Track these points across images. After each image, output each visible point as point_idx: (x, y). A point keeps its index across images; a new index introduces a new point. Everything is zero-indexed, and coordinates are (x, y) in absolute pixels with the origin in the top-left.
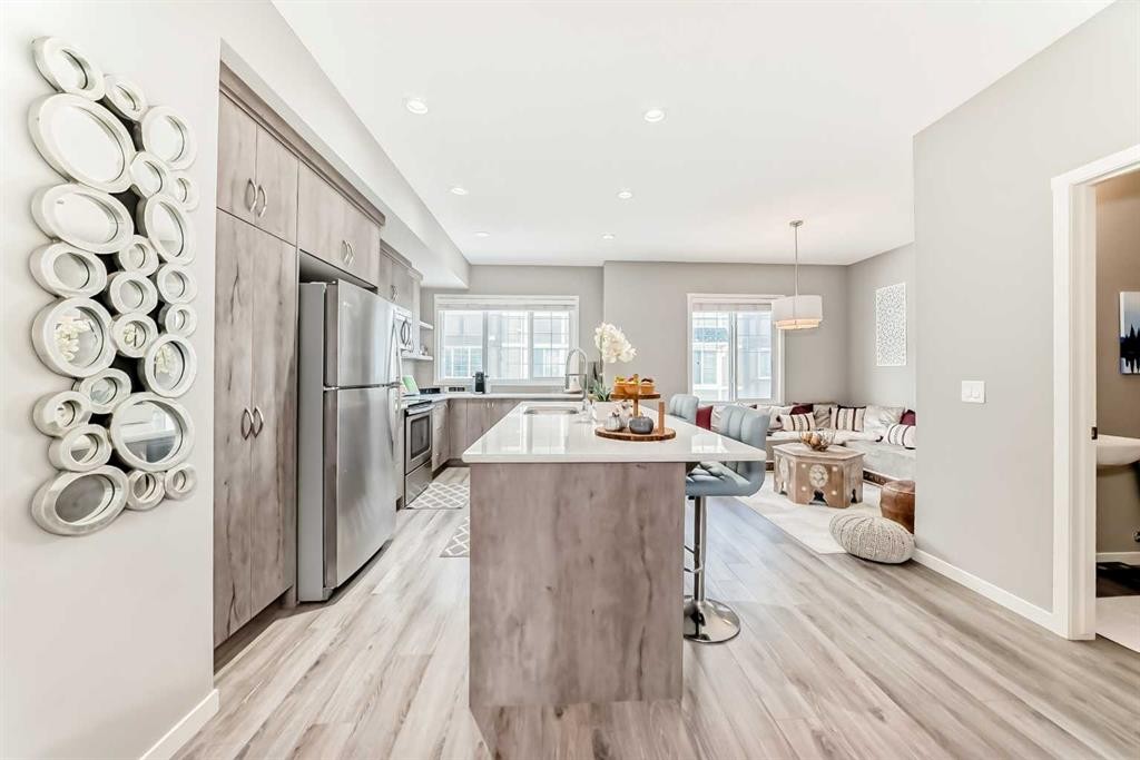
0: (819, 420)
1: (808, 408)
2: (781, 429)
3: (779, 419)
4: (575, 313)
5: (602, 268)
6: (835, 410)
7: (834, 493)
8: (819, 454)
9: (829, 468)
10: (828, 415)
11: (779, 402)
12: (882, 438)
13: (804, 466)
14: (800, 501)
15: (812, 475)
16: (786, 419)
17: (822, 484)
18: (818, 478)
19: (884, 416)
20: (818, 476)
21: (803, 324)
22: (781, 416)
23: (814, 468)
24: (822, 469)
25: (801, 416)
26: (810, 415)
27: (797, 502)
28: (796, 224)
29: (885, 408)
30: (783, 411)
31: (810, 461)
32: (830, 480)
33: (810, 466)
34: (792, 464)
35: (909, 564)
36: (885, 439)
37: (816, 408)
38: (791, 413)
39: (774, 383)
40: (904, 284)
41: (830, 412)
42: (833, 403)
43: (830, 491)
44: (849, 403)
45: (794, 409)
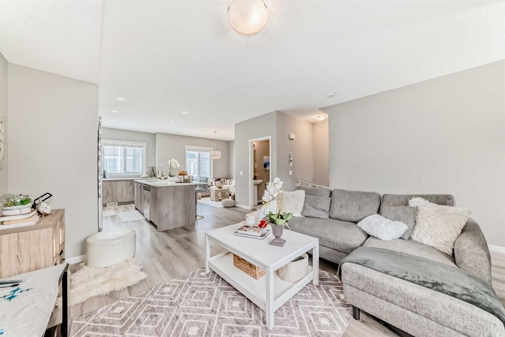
0: (222, 182)
1: (219, 180)
2: (212, 186)
4: (144, 149)
5: (155, 134)
8: (220, 189)
9: (222, 192)
11: (212, 178)
13: (217, 193)
14: (216, 201)
16: (214, 183)
17: (221, 196)
18: (220, 194)
21: (216, 158)
25: (217, 182)
26: (219, 181)
28: (215, 132)
30: (213, 181)
31: (218, 191)
34: (214, 192)
35: (234, 206)
37: (221, 179)
39: (210, 173)
41: (225, 180)
42: (225, 178)
43: (222, 198)
44: (229, 178)
45: (216, 180)
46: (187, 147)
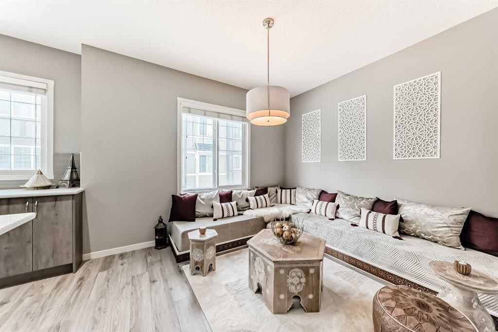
0: (271, 198)
1: (265, 190)
2: (249, 208)
3: (247, 200)
6: (279, 191)
7: (311, 296)
9: (306, 271)
10: (275, 194)
11: (247, 187)
12: (310, 210)
13: (282, 272)
14: (278, 311)
15: (290, 281)
16: (252, 199)
17: (300, 288)
18: (296, 283)
19: (309, 194)
20: (296, 280)
22: (249, 198)
23: (293, 273)
24: (300, 273)
25: (261, 196)
26: (266, 195)
27: (275, 313)
29: (309, 190)
30: (250, 194)
31: (287, 266)
32: (307, 283)
33: (288, 271)
34: (269, 268)
36: (313, 211)
37: (269, 189)
38: (255, 196)
39: (244, 172)
40: (320, 110)
41: (277, 192)
42: (277, 186)
43: (306, 295)
44: (286, 185)
45: (256, 192)
46: (182, 102)
